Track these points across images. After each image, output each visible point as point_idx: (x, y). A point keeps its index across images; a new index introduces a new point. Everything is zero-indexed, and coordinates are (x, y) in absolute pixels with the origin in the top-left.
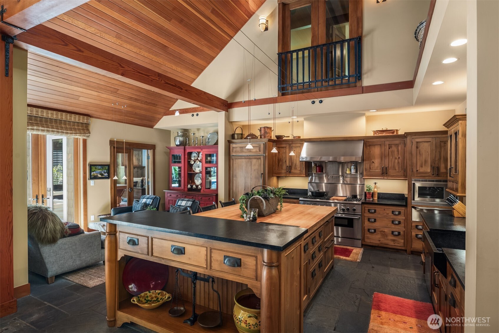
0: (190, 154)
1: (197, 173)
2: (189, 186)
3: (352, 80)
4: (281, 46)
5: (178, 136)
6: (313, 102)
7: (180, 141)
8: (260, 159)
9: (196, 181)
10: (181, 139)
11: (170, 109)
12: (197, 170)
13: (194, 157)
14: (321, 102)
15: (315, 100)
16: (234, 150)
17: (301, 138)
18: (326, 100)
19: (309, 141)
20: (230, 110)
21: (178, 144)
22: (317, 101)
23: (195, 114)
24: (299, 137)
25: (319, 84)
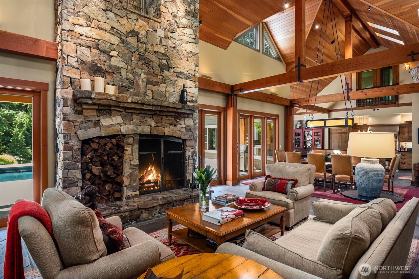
0: (304, 132)
1: (308, 141)
2: (305, 147)
3: (394, 101)
4: (357, 86)
5: (298, 124)
6: (374, 110)
7: (299, 126)
8: (347, 134)
9: (307, 144)
10: (300, 125)
11: (297, 112)
12: (308, 139)
13: (307, 133)
14: (378, 110)
15: (375, 109)
16: (332, 130)
17: (367, 124)
18: (381, 109)
19: (371, 126)
20: (330, 113)
21: (298, 127)
22: (376, 109)
23: (311, 114)
24: (366, 124)
25: (377, 103)
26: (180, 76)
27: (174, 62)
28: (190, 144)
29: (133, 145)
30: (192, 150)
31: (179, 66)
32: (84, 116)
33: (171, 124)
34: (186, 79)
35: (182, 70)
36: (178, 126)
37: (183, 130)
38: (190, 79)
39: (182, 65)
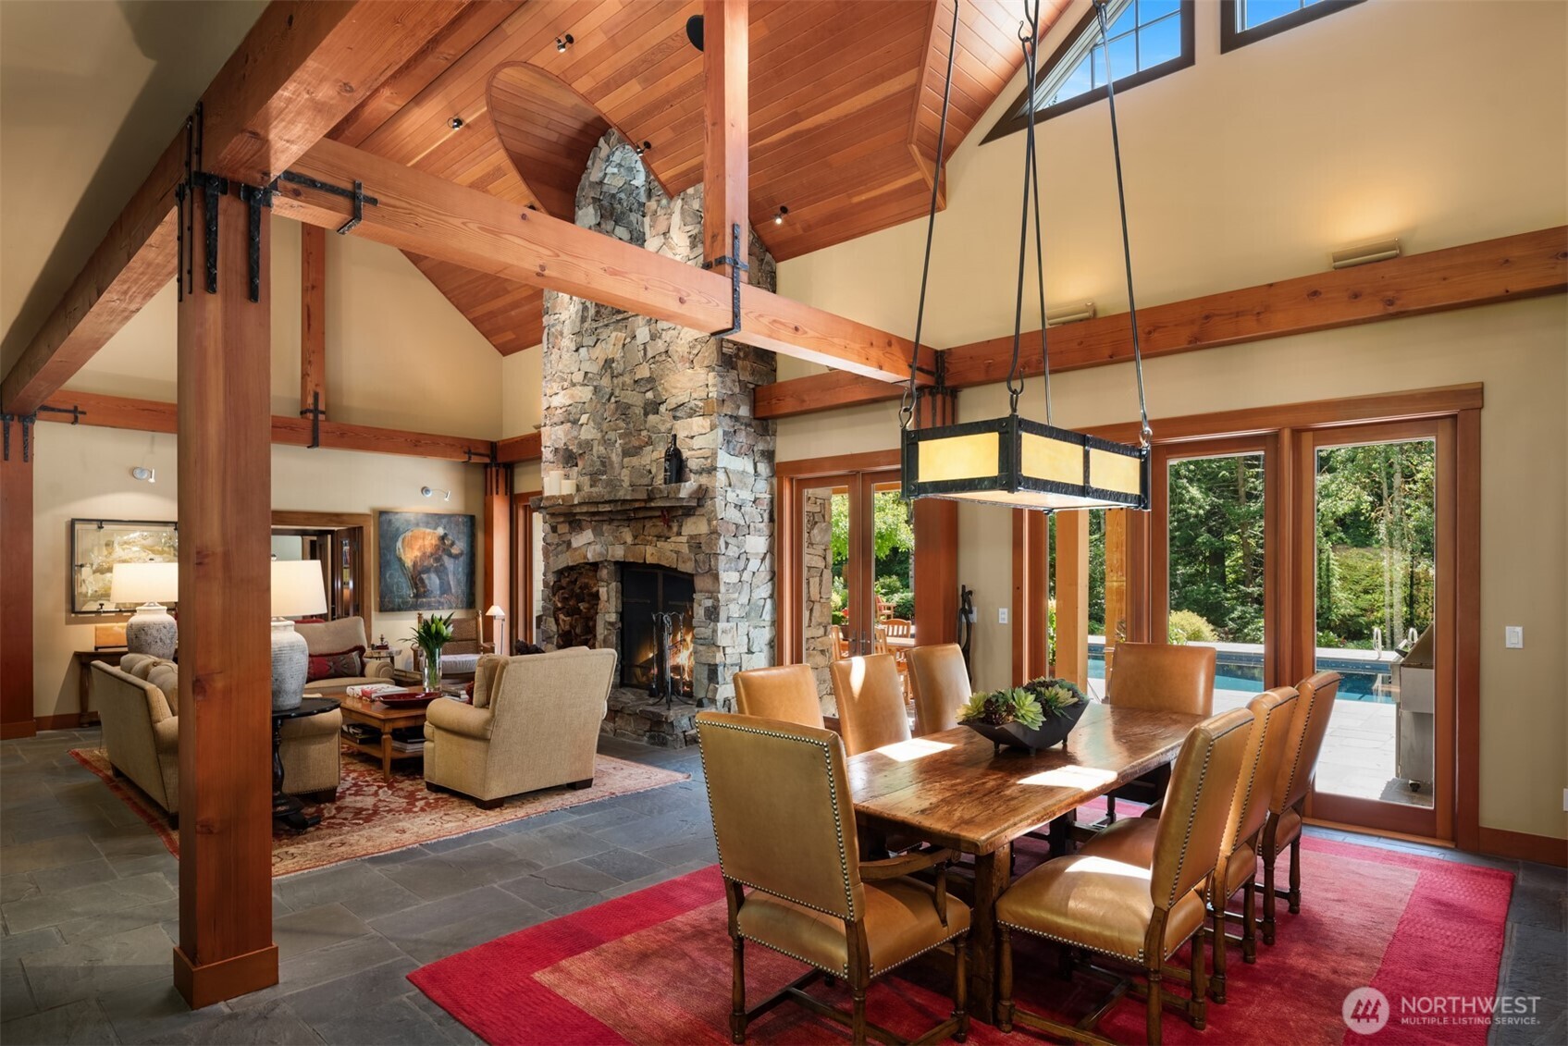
26: (678, 414)
27: (664, 388)
28: (702, 585)
29: (608, 584)
30: (709, 603)
31: (674, 391)
32: (559, 535)
33: (659, 537)
34: (691, 417)
35: (681, 398)
36: (673, 539)
37: (685, 549)
38: (698, 414)
39: (679, 385)
